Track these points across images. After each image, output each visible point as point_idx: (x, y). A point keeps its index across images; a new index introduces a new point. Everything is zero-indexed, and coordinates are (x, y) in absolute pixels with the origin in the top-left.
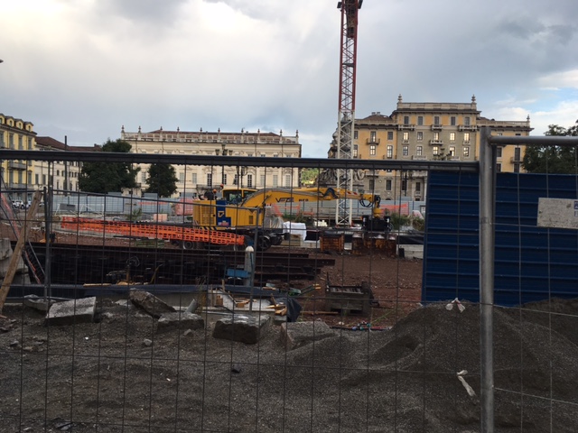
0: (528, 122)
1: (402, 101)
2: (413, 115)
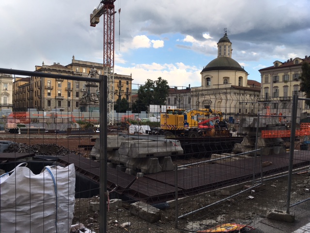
0: (131, 76)
1: (75, 59)
2: (81, 67)
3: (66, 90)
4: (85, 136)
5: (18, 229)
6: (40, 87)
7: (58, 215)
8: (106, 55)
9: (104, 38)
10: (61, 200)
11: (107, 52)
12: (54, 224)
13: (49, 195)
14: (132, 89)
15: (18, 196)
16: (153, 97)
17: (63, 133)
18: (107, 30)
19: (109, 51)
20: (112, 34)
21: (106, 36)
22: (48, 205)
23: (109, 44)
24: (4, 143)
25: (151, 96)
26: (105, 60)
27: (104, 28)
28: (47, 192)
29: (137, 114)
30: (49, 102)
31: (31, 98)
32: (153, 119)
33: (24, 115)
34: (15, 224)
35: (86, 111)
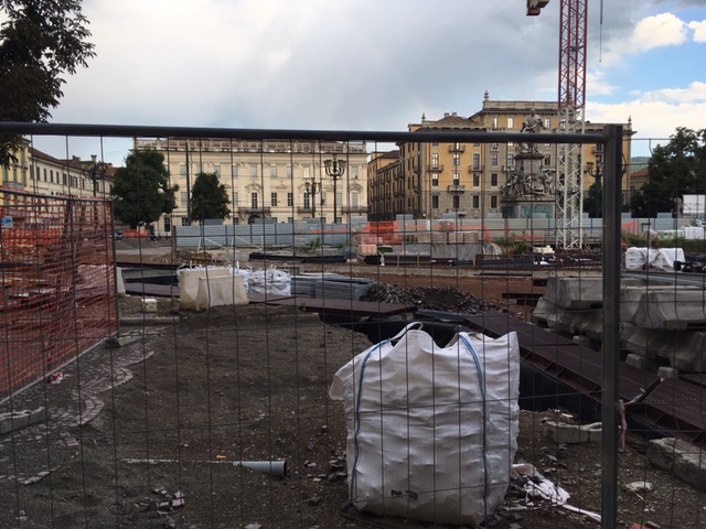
0: (629, 125)
1: (489, 99)
2: (503, 117)
3: (470, 172)
4: (515, 272)
5: (412, 451)
6: (416, 169)
7: (488, 437)
8: (565, 80)
9: (561, 38)
10: (493, 406)
11: (568, 72)
12: (480, 454)
13: (468, 393)
14: (632, 156)
15: (411, 386)
16: (693, 173)
17: (467, 265)
18: (569, 17)
19: (572, 69)
20: (582, 25)
21: (565, 32)
22: (468, 413)
23: (572, 51)
24: (360, 283)
25: (686, 172)
26: (562, 91)
27: (561, 14)
28: (464, 386)
29: (645, 220)
30: (436, 199)
31: (401, 194)
32: (692, 233)
33: (390, 227)
34: (407, 441)
35: (514, 217)
